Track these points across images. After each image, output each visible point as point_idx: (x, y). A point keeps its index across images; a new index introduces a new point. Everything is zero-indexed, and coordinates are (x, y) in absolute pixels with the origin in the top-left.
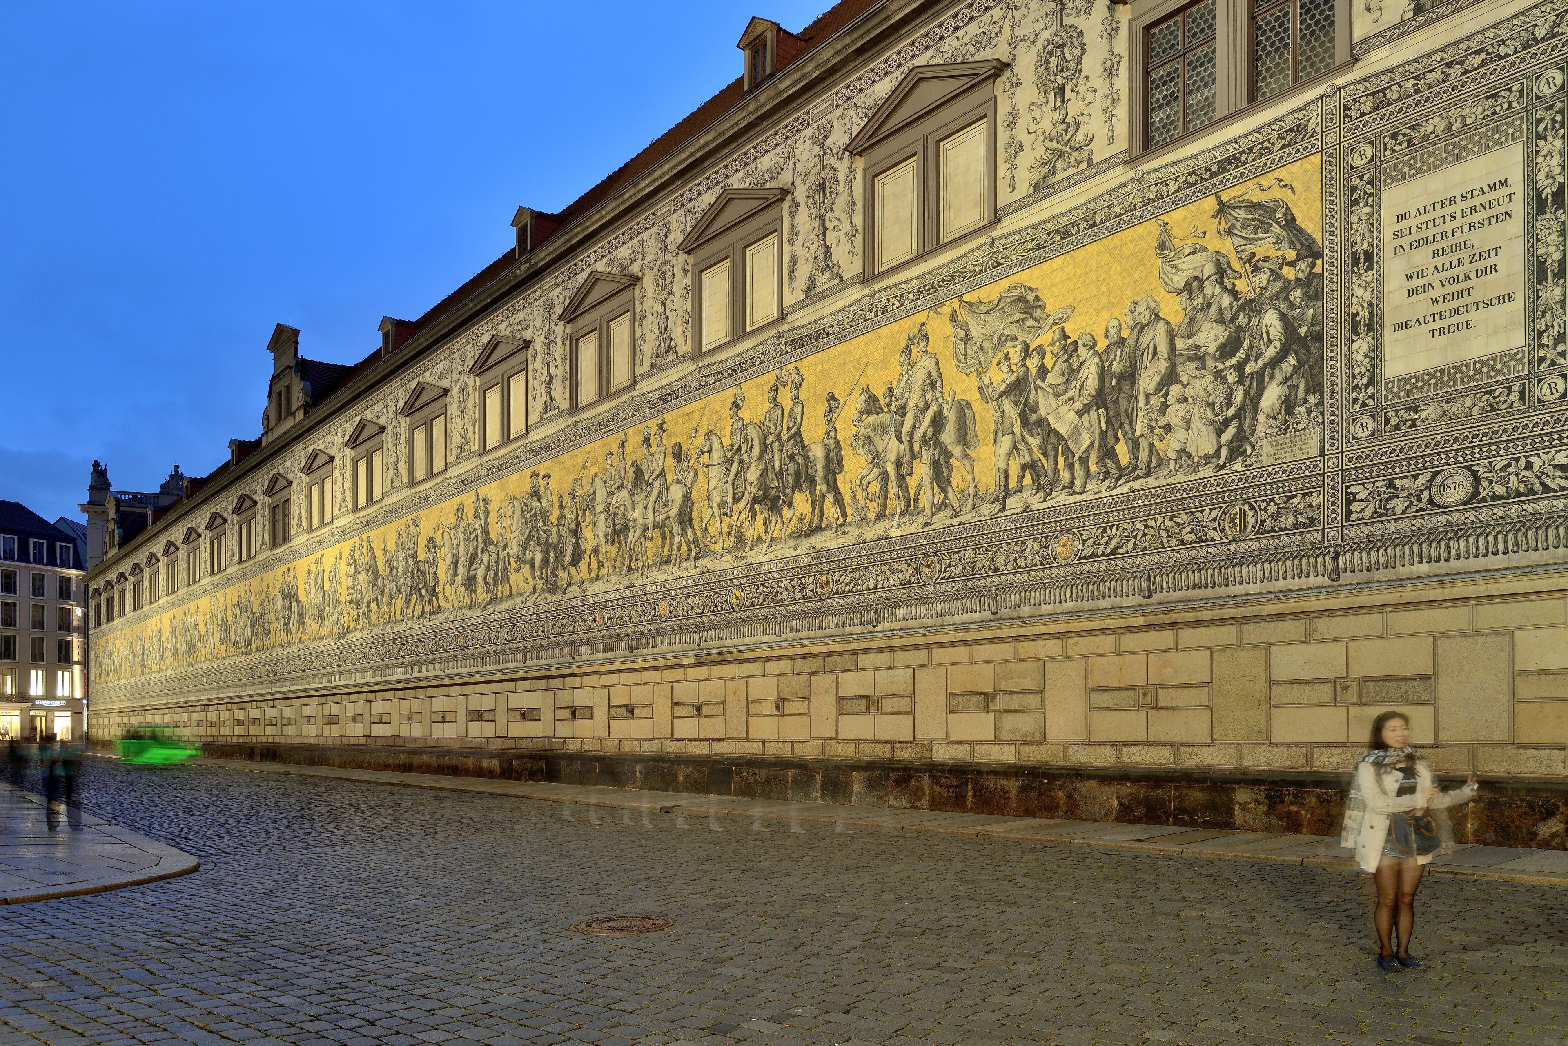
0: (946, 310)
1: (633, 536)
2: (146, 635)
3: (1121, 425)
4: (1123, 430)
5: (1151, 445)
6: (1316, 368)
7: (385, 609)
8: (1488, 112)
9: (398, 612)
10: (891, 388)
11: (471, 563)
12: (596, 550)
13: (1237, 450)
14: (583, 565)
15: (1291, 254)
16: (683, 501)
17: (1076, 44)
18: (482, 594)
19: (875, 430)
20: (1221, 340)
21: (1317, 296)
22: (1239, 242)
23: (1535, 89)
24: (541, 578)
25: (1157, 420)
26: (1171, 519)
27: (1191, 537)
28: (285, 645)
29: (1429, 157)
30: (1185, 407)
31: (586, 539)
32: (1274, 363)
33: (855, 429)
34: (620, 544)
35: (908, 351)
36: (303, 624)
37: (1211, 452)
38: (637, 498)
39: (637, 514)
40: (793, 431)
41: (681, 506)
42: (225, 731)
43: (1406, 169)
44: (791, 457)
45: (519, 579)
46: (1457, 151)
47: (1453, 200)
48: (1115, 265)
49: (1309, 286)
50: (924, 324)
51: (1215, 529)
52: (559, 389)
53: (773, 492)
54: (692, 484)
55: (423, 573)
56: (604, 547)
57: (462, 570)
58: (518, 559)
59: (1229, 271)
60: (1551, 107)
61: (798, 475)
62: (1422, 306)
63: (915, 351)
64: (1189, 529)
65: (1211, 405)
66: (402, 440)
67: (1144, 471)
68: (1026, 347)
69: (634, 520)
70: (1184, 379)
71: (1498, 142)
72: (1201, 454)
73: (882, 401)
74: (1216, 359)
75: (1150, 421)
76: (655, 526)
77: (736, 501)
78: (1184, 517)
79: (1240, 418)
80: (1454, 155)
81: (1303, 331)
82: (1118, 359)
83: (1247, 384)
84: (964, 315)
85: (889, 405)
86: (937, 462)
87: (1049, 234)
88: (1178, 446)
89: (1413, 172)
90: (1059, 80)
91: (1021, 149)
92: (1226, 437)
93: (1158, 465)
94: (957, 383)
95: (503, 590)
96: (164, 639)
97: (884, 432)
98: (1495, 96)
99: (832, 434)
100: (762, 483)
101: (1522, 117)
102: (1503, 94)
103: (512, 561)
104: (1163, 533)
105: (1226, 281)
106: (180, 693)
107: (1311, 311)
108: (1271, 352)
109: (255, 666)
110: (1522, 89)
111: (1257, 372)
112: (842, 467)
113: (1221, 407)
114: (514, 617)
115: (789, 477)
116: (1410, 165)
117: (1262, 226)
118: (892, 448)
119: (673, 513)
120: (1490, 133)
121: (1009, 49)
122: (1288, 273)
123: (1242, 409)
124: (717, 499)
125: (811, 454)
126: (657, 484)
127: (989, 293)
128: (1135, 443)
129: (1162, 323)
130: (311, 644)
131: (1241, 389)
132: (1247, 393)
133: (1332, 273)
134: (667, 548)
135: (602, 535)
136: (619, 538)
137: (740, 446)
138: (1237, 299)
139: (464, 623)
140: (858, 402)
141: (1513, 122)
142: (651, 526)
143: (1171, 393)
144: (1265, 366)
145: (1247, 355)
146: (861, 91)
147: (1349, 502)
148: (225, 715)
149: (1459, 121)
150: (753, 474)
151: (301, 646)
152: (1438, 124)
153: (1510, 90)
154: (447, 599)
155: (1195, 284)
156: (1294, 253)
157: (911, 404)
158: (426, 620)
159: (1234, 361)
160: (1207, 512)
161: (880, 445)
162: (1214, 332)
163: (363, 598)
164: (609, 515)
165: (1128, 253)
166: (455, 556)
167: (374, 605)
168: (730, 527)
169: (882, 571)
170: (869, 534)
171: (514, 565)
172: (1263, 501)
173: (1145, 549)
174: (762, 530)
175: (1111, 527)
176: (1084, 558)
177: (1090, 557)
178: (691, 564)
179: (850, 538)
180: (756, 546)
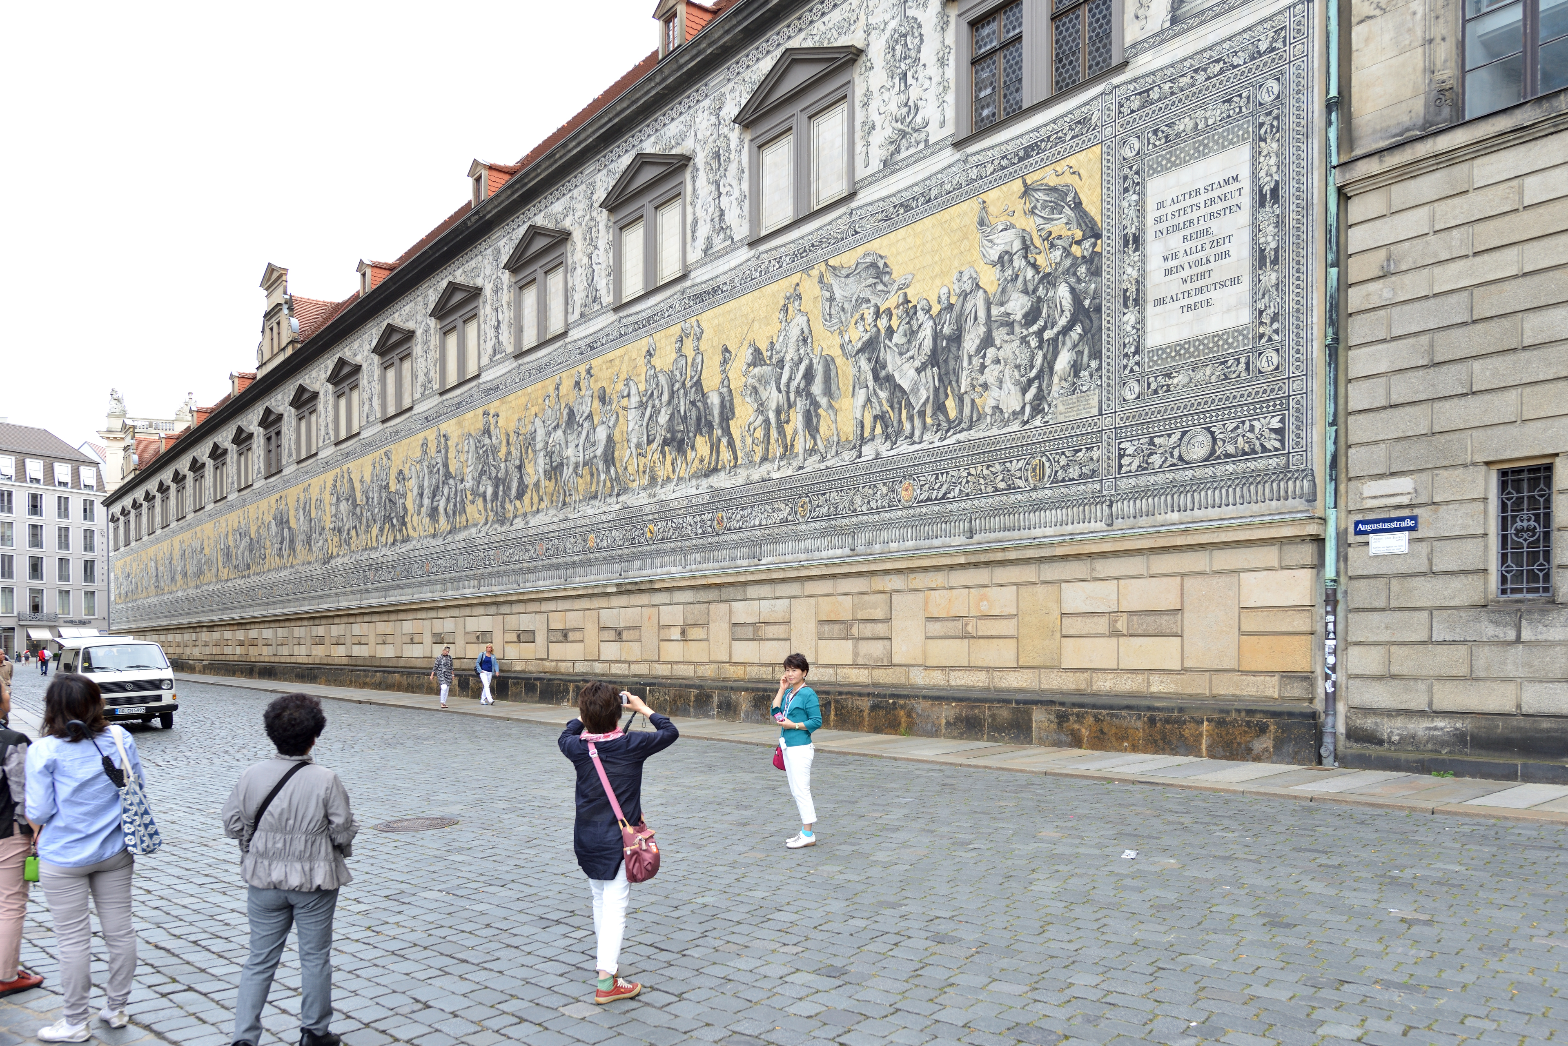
0: (815, 272)
1: (567, 472)
2: (159, 558)
6: (1097, 337)
7: (363, 536)
8: (1225, 114)
9: (374, 540)
11: (434, 496)
12: (537, 485)
13: (1037, 410)
14: (526, 498)
15: (1079, 234)
16: (607, 441)
17: (916, 34)
18: (443, 524)
19: (759, 380)
20: (1026, 308)
22: (1040, 221)
23: (1259, 96)
24: (492, 510)
26: (987, 468)
27: (1002, 485)
28: (279, 569)
29: (1181, 153)
31: (528, 475)
34: (556, 480)
35: (785, 309)
36: (294, 550)
38: (570, 438)
39: (570, 452)
41: (606, 446)
42: (228, 651)
43: (1164, 163)
44: (693, 403)
45: (474, 511)
46: (1201, 149)
47: (1197, 192)
48: (946, 238)
49: (1091, 264)
50: (798, 284)
51: (1021, 478)
52: (506, 334)
53: (679, 435)
54: (614, 426)
55: (394, 504)
56: (544, 483)
57: (426, 501)
58: (474, 493)
60: (1270, 113)
61: (699, 419)
62: (1174, 285)
63: (790, 310)
64: (1001, 477)
66: (376, 377)
68: (877, 308)
69: (567, 458)
71: (1231, 142)
74: (1022, 326)
76: (585, 463)
77: (650, 442)
78: (998, 466)
80: (1199, 152)
84: (830, 279)
85: (771, 358)
86: (808, 411)
87: (895, 207)
89: (1169, 166)
90: (903, 66)
91: (874, 128)
95: (460, 520)
97: (767, 383)
98: (1230, 101)
100: (671, 429)
101: (1249, 121)
102: (1235, 99)
103: (468, 493)
104: (982, 481)
109: (253, 589)
110: (1250, 96)
112: (734, 414)
114: (470, 547)
116: (1167, 159)
117: (1057, 208)
118: (773, 397)
119: (599, 452)
120: (1225, 134)
121: (864, 36)
124: (634, 440)
125: (709, 401)
126: (586, 425)
127: (848, 259)
128: (961, 399)
130: (300, 568)
133: (1108, 252)
134: (594, 485)
135: (541, 471)
136: (555, 474)
139: (429, 551)
140: (746, 354)
141: (1242, 124)
142: (581, 464)
146: (748, 67)
147: (1121, 457)
149: (1203, 122)
150: (663, 418)
151: (293, 570)
152: (1189, 124)
153: (1241, 96)
154: (414, 529)
155: (1006, 257)
158: (397, 548)
160: (1015, 463)
161: (764, 395)
163: (344, 526)
164: (547, 453)
165: (955, 227)
166: (421, 487)
167: (353, 533)
168: (645, 466)
169: (765, 510)
170: (756, 476)
171: (470, 497)
172: (1056, 454)
173: (968, 494)
174: (670, 470)
175: (942, 474)
176: (922, 501)
177: (926, 501)
178: (614, 499)
179: (741, 479)
180: (666, 484)
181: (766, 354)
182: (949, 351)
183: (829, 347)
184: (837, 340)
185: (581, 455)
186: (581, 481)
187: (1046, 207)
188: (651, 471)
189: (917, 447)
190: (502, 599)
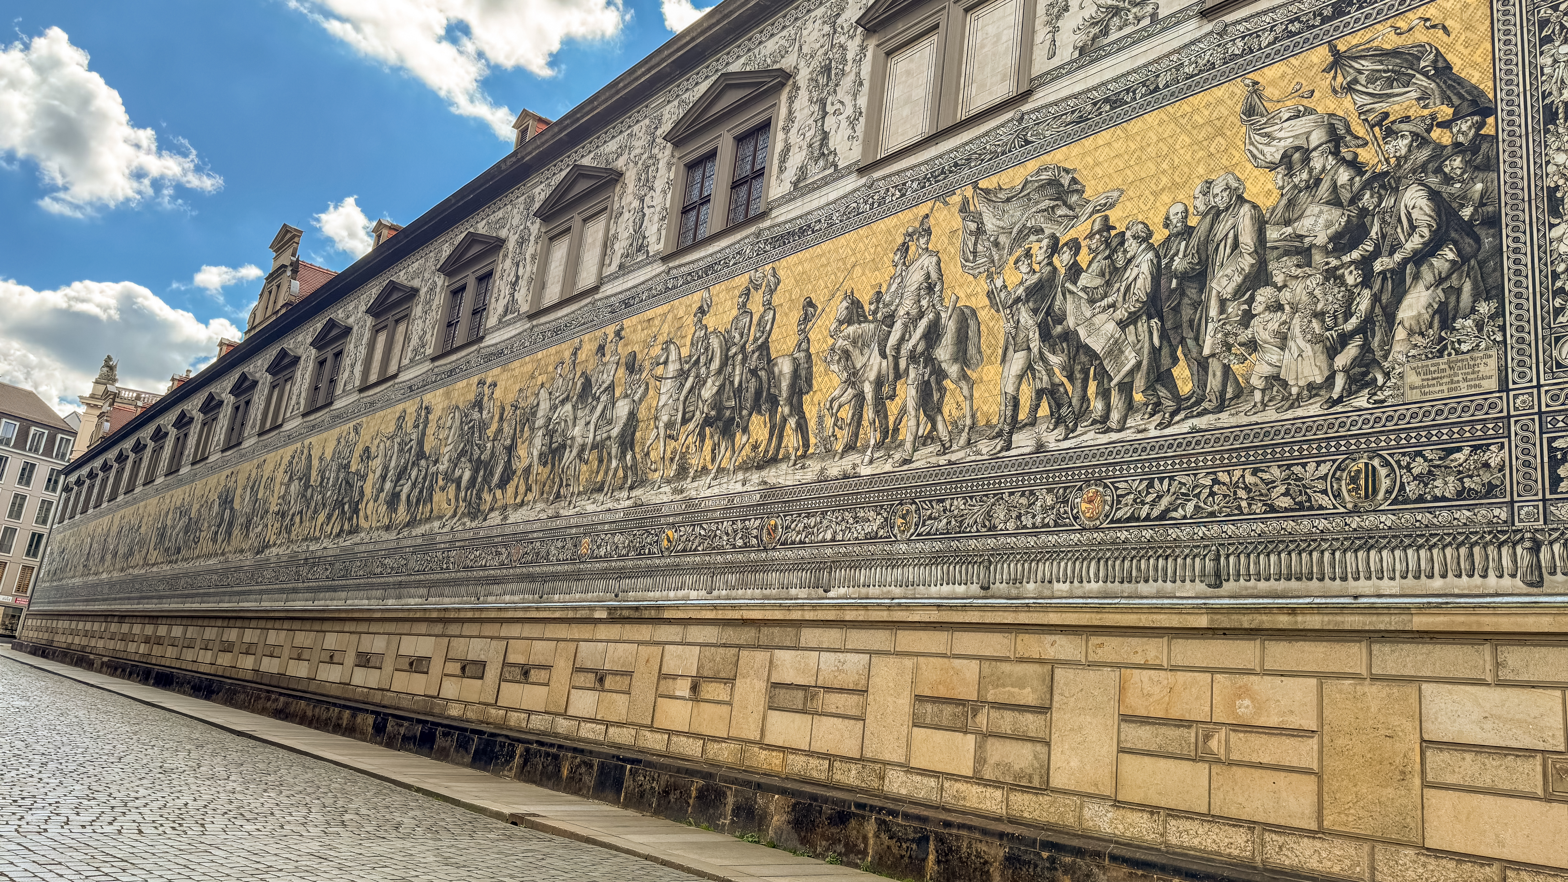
0: (955, 199)
1: (569, 456)
2: (96, 534)
5: (1227, 369)
7: (306, 524)
9: (318, 529)
11: (399, 478)
12: (527, 470)
14: (511, 488)
18: (402, 514)
19: (855, 343)
22: (1363, 100)
24: (464, 500)
26: (1254, 473)
27: (1285, 503)
28: (209, 556)
31: (519, 458)
33: (831, 341)
34: (553, 465)
36: (230, 535)
37: (1319, 380)
38: (580, 413)
39: (577, 432)
42: (132, 647)
45: (442, 500)
48: (1183, 137)
51: (1323, 491)
52: (523, 291)
53: (728, 413)
55: (351, 486)
56: (537, 468)
57: (388, 485)
58: (448, 477)
64: (1282, 490)
65: (1319, 315)
66: (365, 341)
69: (573, 438)
70: (1279, 280)
73: (866, 307)
75: (1226, 335)
76: (594, 446)
77: (685, 421)
78: (1276, 471)
83: (1377, 286)
84: (978, 205)
87: (1095, 104)
91: (1067, 10)
94: (961, 286)
95: (424, 510)
96: (109, 540)
97: (866, 344)
100: (717, 402)
103: (440, 478)
104: (1242, 494)
106: (106, 600)
109: (176, 577)
114: (428, 545)
117: (1399, 79)
118: (873, 365)
119: (615, 432)
124: (665, 418)
126: (603, 398)
127: (1012, 178)
130: (231, 558)
133: (1511, 134)
136: (553, 458)
137: (699, 358)
139: (377, 547)
142: (589, 446)
147: (1555, 463)
148: (137, 629)
150: (708, 392)
151: (222, 559)
154: (366, 518)
158: (342, 540)
160: (1311, 467)
161: (859, 361)
163: (289, 510)
166: (386, 468)
167: (297, 519)
168: (674, 452)
169: (843, 519)
170: (834, 470)
171: (441, 482)
172: (1404, 454)
173: (1212, 514)
174: (708, 458)
175: (1161, 480)
176: (1119, 521)
177: (1128, 520)
178: (624, 494)
179: (810, 474)
180: (700, 476)
185: (591, 436)
186: (584, 468)
187: (1377, 80)
188: (681, 458)
189: (1114, 436)
190: (452, 615)
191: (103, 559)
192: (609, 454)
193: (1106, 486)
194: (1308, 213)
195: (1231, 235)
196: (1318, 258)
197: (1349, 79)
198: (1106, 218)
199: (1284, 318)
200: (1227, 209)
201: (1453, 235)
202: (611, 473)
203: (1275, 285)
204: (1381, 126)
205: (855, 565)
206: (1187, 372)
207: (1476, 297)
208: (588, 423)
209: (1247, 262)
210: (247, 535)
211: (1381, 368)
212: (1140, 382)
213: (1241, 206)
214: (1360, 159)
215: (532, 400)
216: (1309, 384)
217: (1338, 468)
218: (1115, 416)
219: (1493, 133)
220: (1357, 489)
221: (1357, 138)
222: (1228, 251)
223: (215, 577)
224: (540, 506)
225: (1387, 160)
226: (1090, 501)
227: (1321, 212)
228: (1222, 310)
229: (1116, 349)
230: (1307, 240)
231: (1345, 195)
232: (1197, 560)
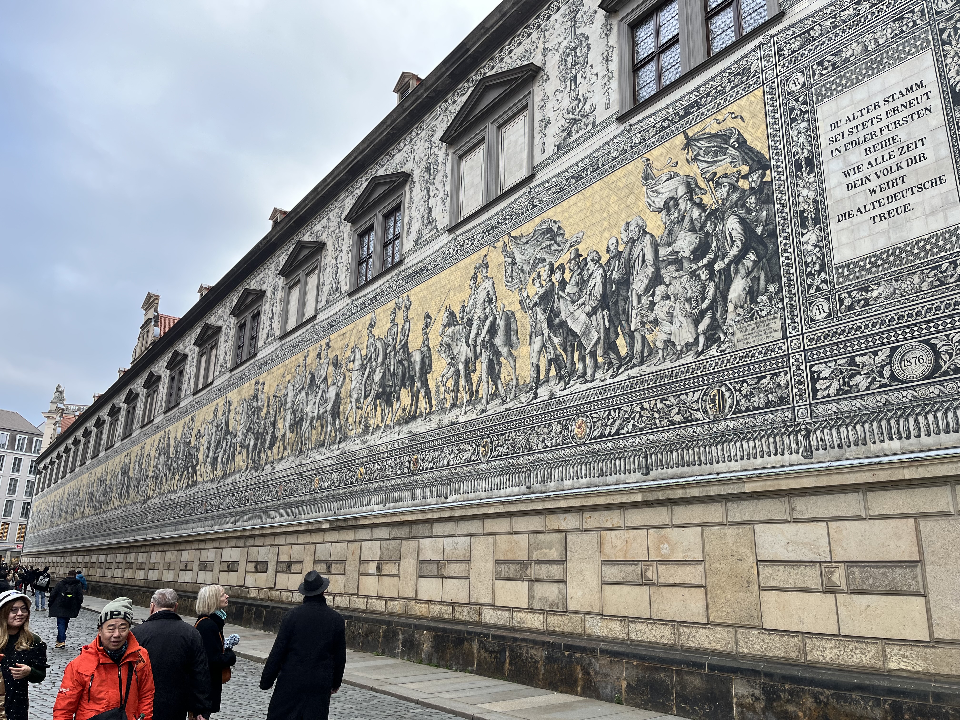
0: (500, 244)
1: (305, 425)
2: (56, 500)
3: (620, 323)
4: (622, 326)
5: (644, 338)
7: (169, 482)
8: (897, 32)
9: (175, 485)
10: (463, 306)
11: (217, 448)
12: (284, 437)
15: (745, 169)
16: (336, 399)
17: (584, 45)
18: (220, 471)
19: (452, 338)
20: (694, 245)
21: (768, 200)
22: (703, 166)
23: (934, 7)
25: (647, 316)
26: (661, 402)
27: (678, 418)
28: (117, 508)
29: (852, 74)
30: (668, 303)
31: (279, 429)
32: (738, 259)
34: (297, 432)
36: (128, 494)
38: (310, 398)
39: (308, 409)
40: (403, 343)
41: (334, 402)
43: (834, 87)
44: (401, 362)
45: (240, 460)
46: (874, 66)
47: (876, 106)
48: (613, 196)
51: (698, 410)
52: (276, 322)
53: (388, 390)
54: (342, 386)
55: (192, 456)
56: (289, 434)
57: (211, 454)
58: (242, 445)
59: (697, 190)
60: (951, 18)
61: (404, 375)
62: (860, 198)
64: (676, 410)
65: (689, 300)
66: (195, 362)
67: (639, 360)
69: (307, 414)
70: (667, 280)
71: (909, 54)
72: (683, 343)
74: (691, 261)
75: (642, 317)
76: (318, 418)
77: (366, 397)
78: (672, 399)
79: (713, 309)
80: (873, 69)
81: (759, 230)
82: (616, 269)
83: (717, 280)
84: (512, 247)
87: (567, 180)
88: (664, 337)
89: (840, 88)
90: (574, 71)
91: (549, 123)
92: (702, 327)
93: (650, 355)
94: (506, 298)
95: (230, 467)
96: (63, 503)
97: (458, 340)
98: (900, 19)
99: (426, 343)
100: (382, 385)
101: (927, 30)
102: (907, 16)
103: (238, 445)
104: (656, 415)
105: (695, 197)
107: (765, 213)
108: (734, 251)
110: (923, 9)
111: (724, 269)
112: (431, 368)
113: (697, 301)
114: (234, 489)
115: (399, 377)
116: (836, 84)
117: (720, 151)
118: (463, 351)
119: (329, 408)
120: (901, 48)
121: (542, 57)
122: (744, 184)
123: (714, 301)
124: (355, 397)
125: (413, 359)
127: (528, 228)
129: (648, 236)
131: (712, 284)
132: (717, 287)
133: (779, 179)
134: (323, 435)
135: (288, 425)
136: (297, 427)
138: (704, 211)
139: (207, 493)
140: (443, 318)
141: (919, 35)
142: (316, 418)
143: (657, 293)
144: (730, 263)
145: (715, 255)
146: (454, 102)
147: (815, 380)
149: (873, 43)
150: (377, 377)
152: (857, 48)
153: (913, 12)
154: (201, 475)
155: (671, 203)
156: (747, 168)
157: (476, 317)
158: (189, 490)
159: (705, 261)
160: (690, 395)
161: (456, 351)
162: (688, 239)
164: (293, 410)
165: (622, 186)
167: (164, 479)
168: (361, 417)
169: (453, 451)
170: (446, 422)
171: (239, 449)
172: (737, 382)
173: (642, 429)
174: (380, 419)
175: (615, 410)
176: (595, 438)
177: (600, 437)
178: (336, 447)
179: (433, 425)
180: (375, 432)
181: (458, 316)
182: (619, 293)
183: (510, 304)
184: (517, 297)
186: (314, 432)
187: (709, 152)
188: (365, 421)
189: (589, 385)
190: (248, 533)
191: (60, 515)
192: (327, 422)
193: (587, 417)
194: (679, 237)
195: (641, 255)
196: (686, 265)
197: (695, 153)
198: (577, 250)
199: (671, 303)
200: (638, 239)
201: (753, 244)
202: (328, 434)
203: (665, 283)
204: (713, 181)
205: (460, 479)
206: (624, 342)
207: (767, 282)
208: (314, 403)
209: (650, 270)
210: (137, 493)
211: (722, 330)
212: (600, 351)
213: (645, 236)
214: (704, 202)
215: (284, 391)
216: (686, 343)
217: (704, 394)
218: (589, 372)
219: (770, 180)
220: (715, 406)
221: (701, 189)
222: (640, 265)
223: (121, 521)
224: (292, 458)
225: (717, 201)
226: (580, 427)
227: (686, 236)
228: (639, 302)
229: (587, 332)
230: (680, 254)
231: (698, 225)
232: (636, 458)
